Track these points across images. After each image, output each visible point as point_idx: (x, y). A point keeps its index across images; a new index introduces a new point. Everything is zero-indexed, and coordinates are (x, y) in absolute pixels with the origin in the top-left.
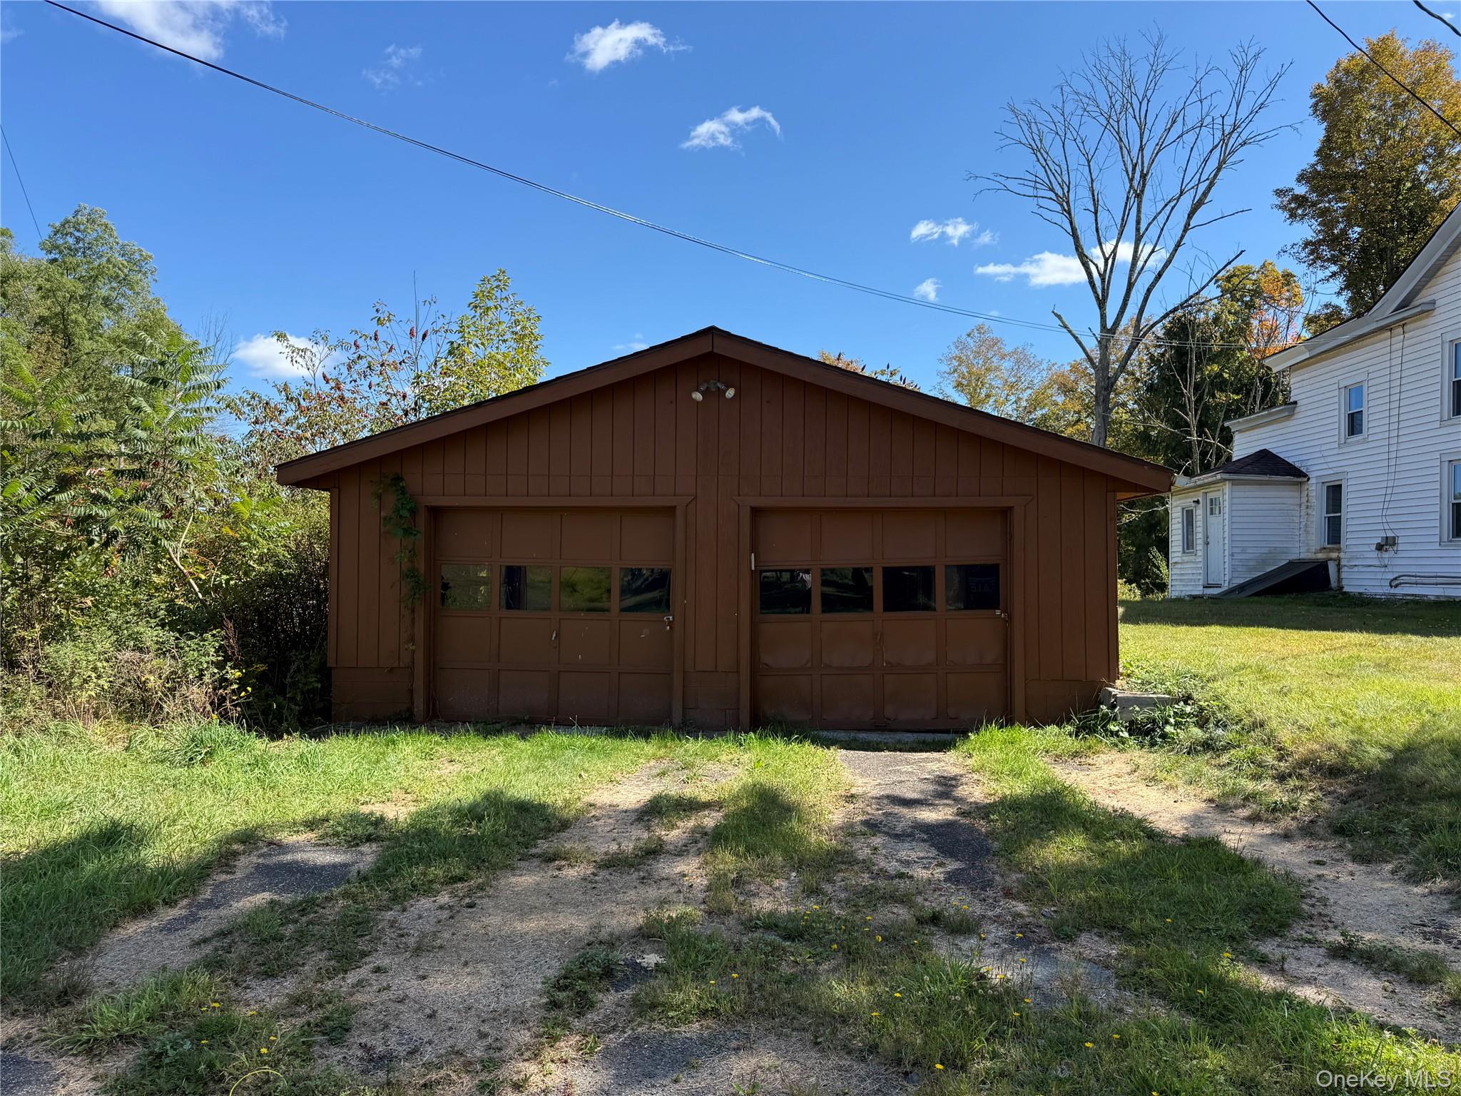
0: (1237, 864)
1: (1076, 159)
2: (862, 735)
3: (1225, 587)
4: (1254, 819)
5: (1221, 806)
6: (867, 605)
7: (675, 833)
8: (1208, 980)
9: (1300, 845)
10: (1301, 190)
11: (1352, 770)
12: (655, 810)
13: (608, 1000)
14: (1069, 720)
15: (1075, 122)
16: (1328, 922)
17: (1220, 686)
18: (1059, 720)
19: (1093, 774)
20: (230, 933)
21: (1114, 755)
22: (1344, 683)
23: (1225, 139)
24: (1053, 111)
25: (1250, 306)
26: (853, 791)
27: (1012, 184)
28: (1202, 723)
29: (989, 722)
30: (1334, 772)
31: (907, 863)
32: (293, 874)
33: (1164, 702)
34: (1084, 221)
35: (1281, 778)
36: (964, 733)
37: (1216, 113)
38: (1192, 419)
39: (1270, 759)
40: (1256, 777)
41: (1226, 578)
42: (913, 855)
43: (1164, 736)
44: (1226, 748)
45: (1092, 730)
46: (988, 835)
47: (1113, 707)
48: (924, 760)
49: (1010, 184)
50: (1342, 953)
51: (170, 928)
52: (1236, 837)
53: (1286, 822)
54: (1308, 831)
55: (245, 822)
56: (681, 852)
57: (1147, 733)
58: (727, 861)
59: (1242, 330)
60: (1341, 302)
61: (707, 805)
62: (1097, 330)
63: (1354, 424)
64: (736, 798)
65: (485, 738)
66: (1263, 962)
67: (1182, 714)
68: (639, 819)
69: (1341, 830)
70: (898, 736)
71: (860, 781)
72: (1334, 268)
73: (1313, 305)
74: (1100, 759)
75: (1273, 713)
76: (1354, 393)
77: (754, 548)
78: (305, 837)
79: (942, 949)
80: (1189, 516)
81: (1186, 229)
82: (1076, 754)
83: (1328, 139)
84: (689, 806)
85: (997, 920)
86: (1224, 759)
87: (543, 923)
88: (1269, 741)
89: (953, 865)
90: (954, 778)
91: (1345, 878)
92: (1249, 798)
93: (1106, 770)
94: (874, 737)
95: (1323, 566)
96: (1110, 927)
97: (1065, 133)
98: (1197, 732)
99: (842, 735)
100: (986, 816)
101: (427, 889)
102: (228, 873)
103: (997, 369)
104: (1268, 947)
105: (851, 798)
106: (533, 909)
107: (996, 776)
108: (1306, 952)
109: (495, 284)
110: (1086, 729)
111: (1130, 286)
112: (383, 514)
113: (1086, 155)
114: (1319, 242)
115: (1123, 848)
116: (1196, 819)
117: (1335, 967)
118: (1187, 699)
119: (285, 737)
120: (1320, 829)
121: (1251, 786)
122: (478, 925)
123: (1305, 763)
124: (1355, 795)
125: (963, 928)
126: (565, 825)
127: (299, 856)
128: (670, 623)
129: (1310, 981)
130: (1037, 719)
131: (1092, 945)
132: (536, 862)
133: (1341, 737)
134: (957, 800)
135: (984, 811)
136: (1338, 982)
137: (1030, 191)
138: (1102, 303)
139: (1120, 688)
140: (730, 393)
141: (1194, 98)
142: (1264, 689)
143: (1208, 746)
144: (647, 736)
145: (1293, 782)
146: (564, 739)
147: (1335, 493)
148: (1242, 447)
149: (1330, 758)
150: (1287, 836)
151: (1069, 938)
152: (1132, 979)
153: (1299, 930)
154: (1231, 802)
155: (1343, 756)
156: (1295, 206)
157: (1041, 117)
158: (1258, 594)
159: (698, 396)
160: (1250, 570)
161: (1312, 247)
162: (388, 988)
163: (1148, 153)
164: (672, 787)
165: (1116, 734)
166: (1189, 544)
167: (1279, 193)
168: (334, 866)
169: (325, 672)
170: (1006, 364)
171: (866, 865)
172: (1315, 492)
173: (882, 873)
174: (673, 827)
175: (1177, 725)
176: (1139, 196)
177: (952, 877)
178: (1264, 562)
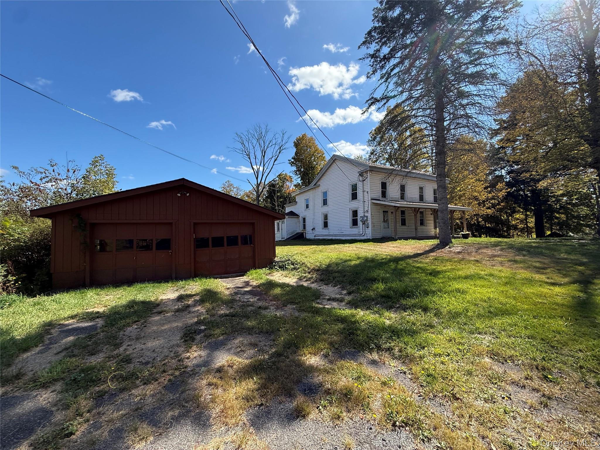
0: (308, 289)
1: (251, 147)
2: (223, 275)
3: (286, 238)
4: (306, 281)
5: (300, 279)
6: (223, 246)
7: (190, 302)
8: (312, 307)
9: (315, 284)
10: (293, 160)
11: (321, 270)
12: (181, 298)
13: (198, 337)
14: (267, 267)
15: (251, 139)
16: (326, 296)
17: (294, 257)
18: (265, 267)
19: (275, 277)
20: (69, 348)
21: (277, 273)
22: (315, 255)
23: (280, 148)
24: (246, 136)
25: (284, 181)
26: (228, 287)
27: (237, 150)
28: (293, 265)
29: (251, 269)
30: (318, 270)
31: (248, 299)
32: (76, 331)
33: (285, 261)
34: (253, 160)
35: (309, 273)
36: (246, 272)
37: (279, 142)
38: (276, 204)
39: (307, 270)
40: (305, 273)
41: (286, 237)
42: (248, 297)
43: (286, 268)
44: (299, 268)
45: (272, 268)
46: (260, 291)
47: (275, 263)
48: (240, 279)
49: (236, 150)
50: (329, 300)
51: (41, 352)
52: (305, 284)
53: (312, 280)
54: (316, 281)
55: (43, 321)
56: (195, 306)
57: (282, 267)
58: (208, 305)
59: (282, 186)
60: (300, 182)
61: (194, 295)
62: (256, 183)
63: (307, 206)
64: (201, 292)
65: (116, 288)
66: (318, 303)
67: (288, 263)
68: (178, 301)
69: (321, 280)
70: (231, 274)
71: (228, 285)
72: (299, 176)
73: (295, 183)
74: (274, 274)
75: (306, 261)
76: (307, 200)
77: (194, 233)
78: (71, 321)
79: (263, 312)
80: (278, 224)
81: (273, 165)
82: (270, 273)
83: (296, 151)
84: (190, 296)
85: (271, 305)
86: (298, 271)
87: (169, 326)
88: (306, 266)
89: (258, 298)
90: (248, 281)
91: (324, 288)
92: (305, 277)
93: (276, 276)
94: (225, 275)
95: (303, 233)
96: (292, 303)
97: (248, 141)
98: (292, 266)
99: (218, 276)
100: (259, 287)
101: (129, 325)
102: (50, 335)
103: (233, 190)
104: (318, 301)
105: (228, 289)
106: (164, 324)
107: (257, 280)
108: (324, 300)
109: (99, 158)
110: (271, 268)
111: (263, 175)
112: (73, 225)
113: (253, 146)
114: (297, 171)
115: (288, 289)
116: (296, 282)
117: (329, 302)
118: (289, 260)
119: (38, 296)
120: (318, 280)
121: (304, 275)
122: (151, 330)
123: (313, 269)
124: (322, 274)
125: (266, 308)
126: (158, 305)
127: (74, 326)
128: (171, 253)
129: (326, 305)
130: (261, 267)
131: (289, 306)
132: (156, 314)
133: (318, 264)
134: (251, 286)
135: (258, 286)
136: (330, 304)
137: (242, 153)
138: (257, 178)
139: (276, 259)
140: (188, 195)
141: (274, 138)
142: (303, 257)
143: (295, 269)
144: (168, 282)
145: (311, 273)
146: (142, 285)
147: (304, 219)
148: (288, 210)
149: (317, 268)
150: (313, 283)
151: (286, 306)
152: (300, 310)
153: (321, 298)
154: (302, 278)
155: (319, 267)
156: (292, 164)
157: (243, 136)
158: (292, 239)
159: (179, 195)
160: (290, 235)
161: (296, 172)
162: (136, 348)
163: (265, 148)
164: (182, 292)
165: (276, 268)
166: (278, 229)
167: (289, 160)
168: (90, 326)
169: (50, 275)
170: (235, 190)
171: (240, 301)
172: (301, 219)
173: (244, 302)
174: (189, 301)
175: (288, 265)
176: (264, 156)
177: (258, 300)
178: (292, 233)
